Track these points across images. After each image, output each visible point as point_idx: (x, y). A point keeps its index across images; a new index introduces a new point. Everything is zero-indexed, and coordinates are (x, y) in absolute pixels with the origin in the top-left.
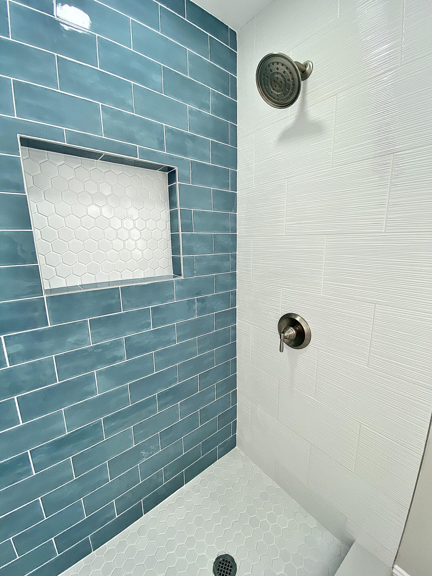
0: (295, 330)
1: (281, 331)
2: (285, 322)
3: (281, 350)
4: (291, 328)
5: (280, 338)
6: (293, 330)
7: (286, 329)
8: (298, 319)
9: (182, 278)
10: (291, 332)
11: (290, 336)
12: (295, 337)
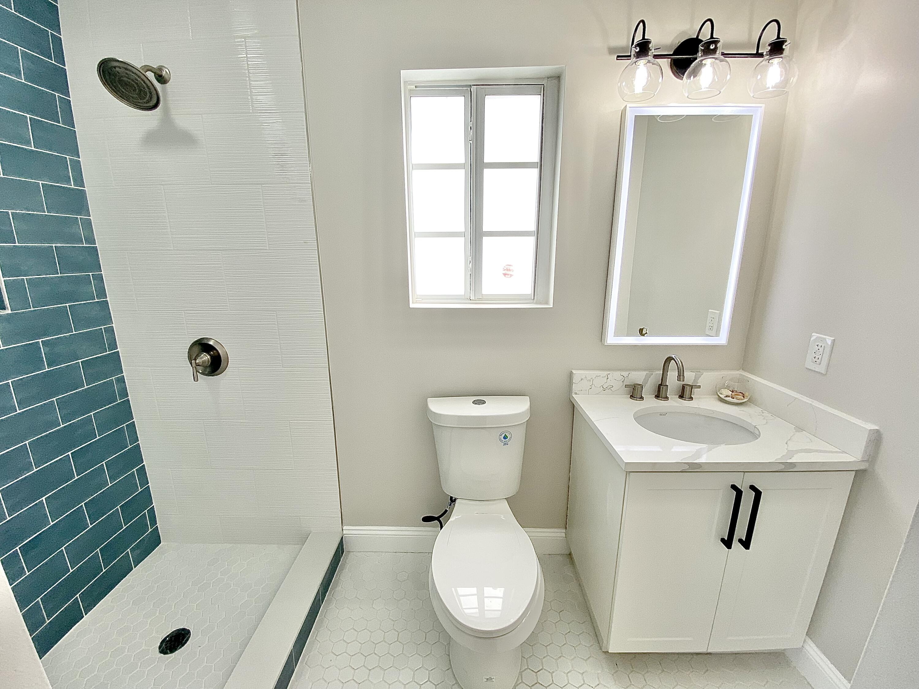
0: (210, 355)
1: (191, 358)
2: (196, 349)
3: (196, 379)
4: (205, 353)
5: (192, 366)
6: (207, 355)
7: (198, 356)
8: (211, 343)
9: (9, 311)
10: (205, 357)
11: (203, 362)
12: (209, 364)
